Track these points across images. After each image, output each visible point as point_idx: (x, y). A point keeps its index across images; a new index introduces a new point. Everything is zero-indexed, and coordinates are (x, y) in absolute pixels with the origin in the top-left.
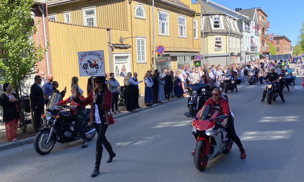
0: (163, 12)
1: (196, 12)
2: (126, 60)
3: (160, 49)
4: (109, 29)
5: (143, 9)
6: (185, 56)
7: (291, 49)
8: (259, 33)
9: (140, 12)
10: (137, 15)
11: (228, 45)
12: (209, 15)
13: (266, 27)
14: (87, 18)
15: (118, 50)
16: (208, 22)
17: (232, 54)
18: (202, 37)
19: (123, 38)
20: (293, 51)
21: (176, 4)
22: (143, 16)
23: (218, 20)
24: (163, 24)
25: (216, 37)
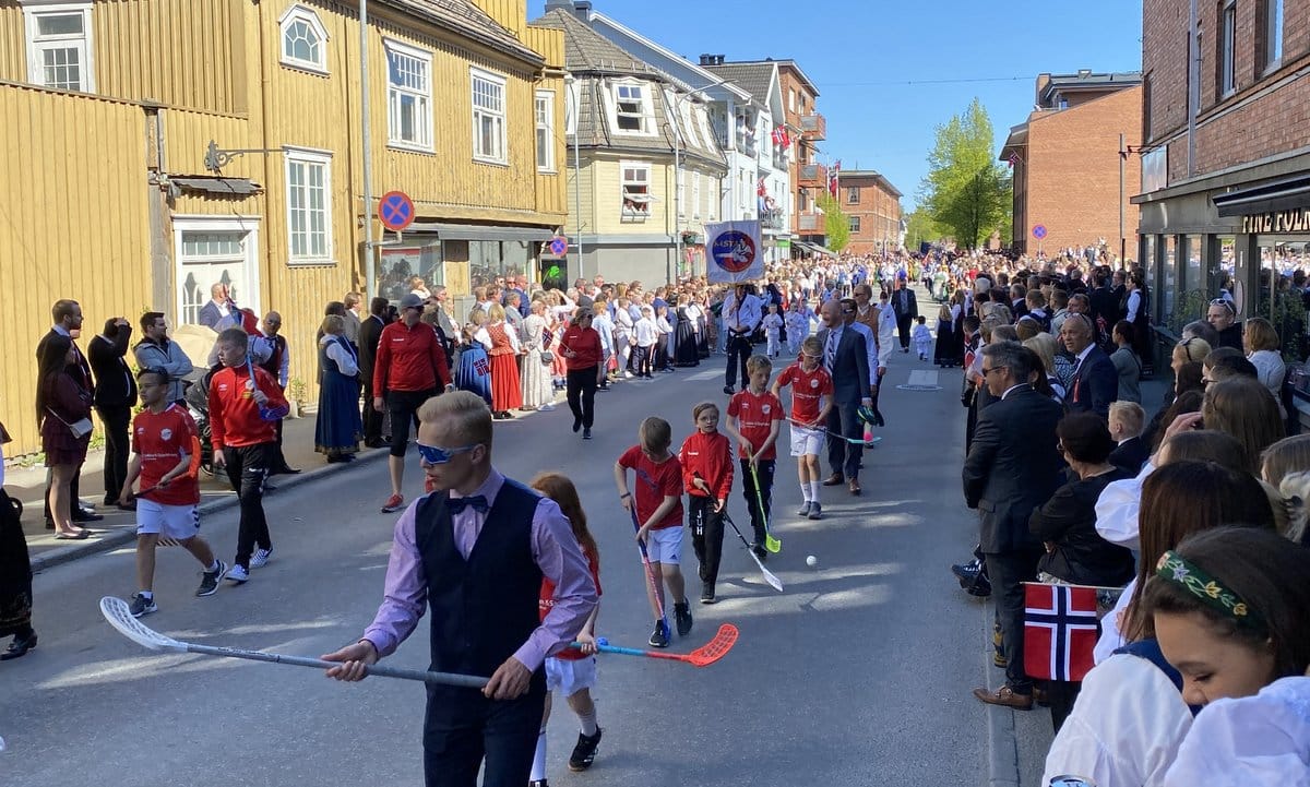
0: (408, 48)
1: (547, 62)
2: (236, 251)
3: (395, 208)
4: (157, 108)
5: (317, 29)
6: (501, 243)
7: (902, 225)
8: (788, 161)
9: (302, 43)
10: (289, 53)
11: (674, 202)
12: (598, 76)
13: (811, 138)
14: (48, 46)
15: (199, 202)
16: (594, 103)
17: (688, 240)
18: (570, 163)
19: (224, 152)
20: (906, 232)
21: (462, 21)
22: (315, 60)
23: (633, 97)
24: (407, 103)
25: (625, 165)
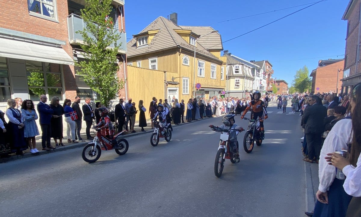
0: (201, 61)
1: (223, 62)
2: (175, 92)
3: (198, 85)
4: (166, 72)
5: (188, 59)
6: (214, 91)
7: (288, 89)
8: (266, 78)
9: (186, 61)
10: (184, 63)
11: (244, 85)
12: (232, 64)
13: (271, 74)
14: (152, 65)
15: (171, 85)
16: (231, 69)
17: (246, 91)
18: (226, 79)
19: (174, 78)
21: (210, 56)
22: (188, 64)
23: (238, 68)
24: (201, 69)
25: (236, 79)
